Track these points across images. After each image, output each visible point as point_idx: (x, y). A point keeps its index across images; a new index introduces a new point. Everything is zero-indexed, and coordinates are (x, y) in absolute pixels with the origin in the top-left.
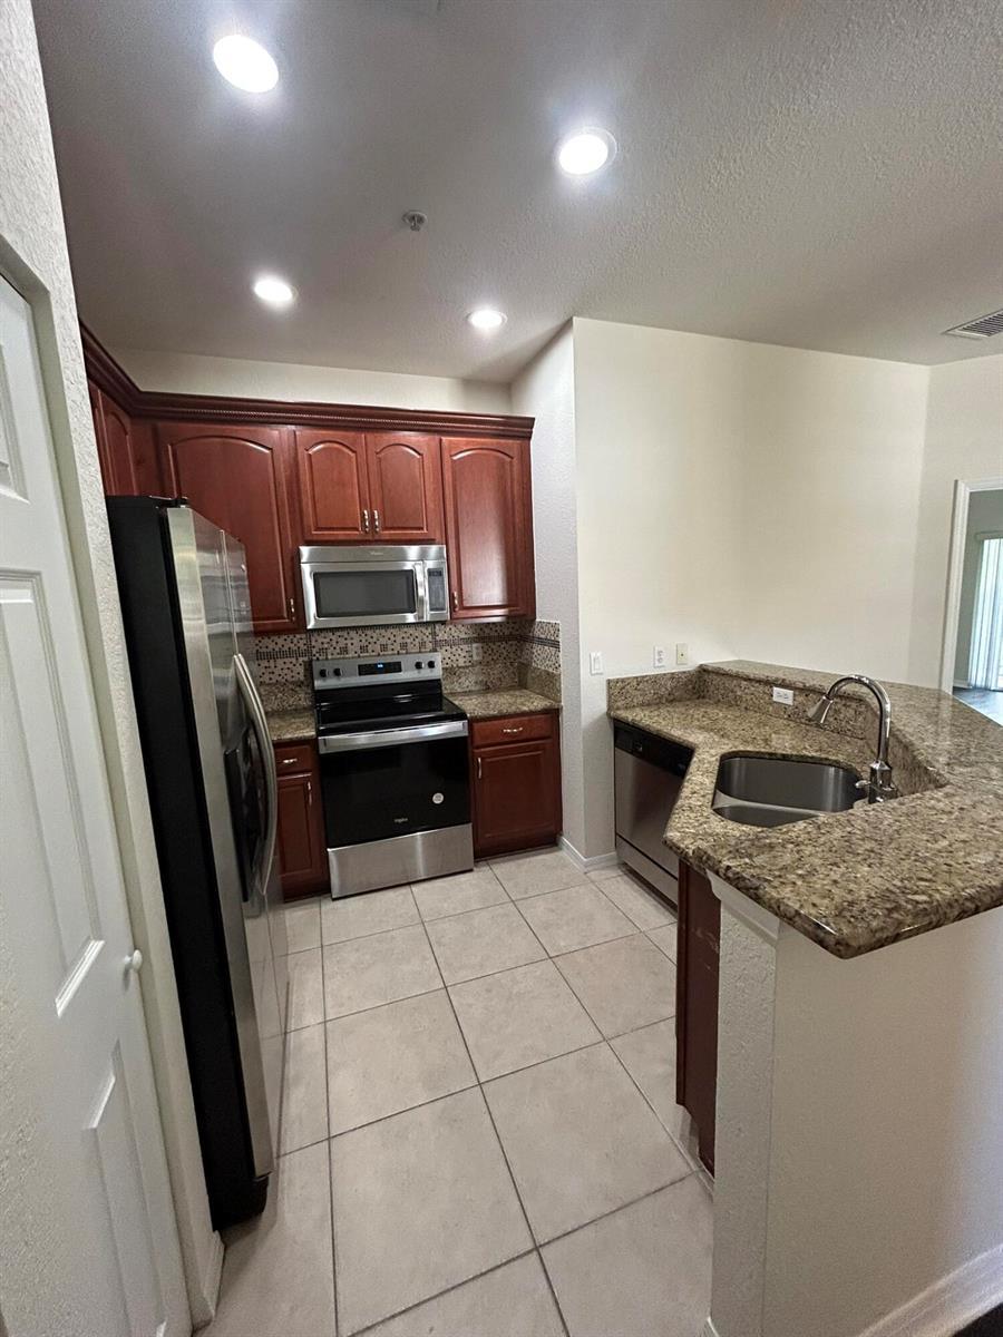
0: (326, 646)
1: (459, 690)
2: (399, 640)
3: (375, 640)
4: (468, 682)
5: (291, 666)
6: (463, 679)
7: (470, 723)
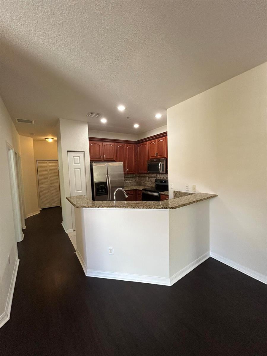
0: (159, 176)
7: (160, 194)
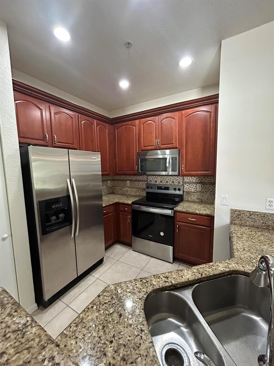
0: (151, 180)
1: (190, 200)
2: (172, 180)
3: (164, 179)
4: (194, 197)
5: (143, 184)
6: (192, 196)
7: (175, 212)
